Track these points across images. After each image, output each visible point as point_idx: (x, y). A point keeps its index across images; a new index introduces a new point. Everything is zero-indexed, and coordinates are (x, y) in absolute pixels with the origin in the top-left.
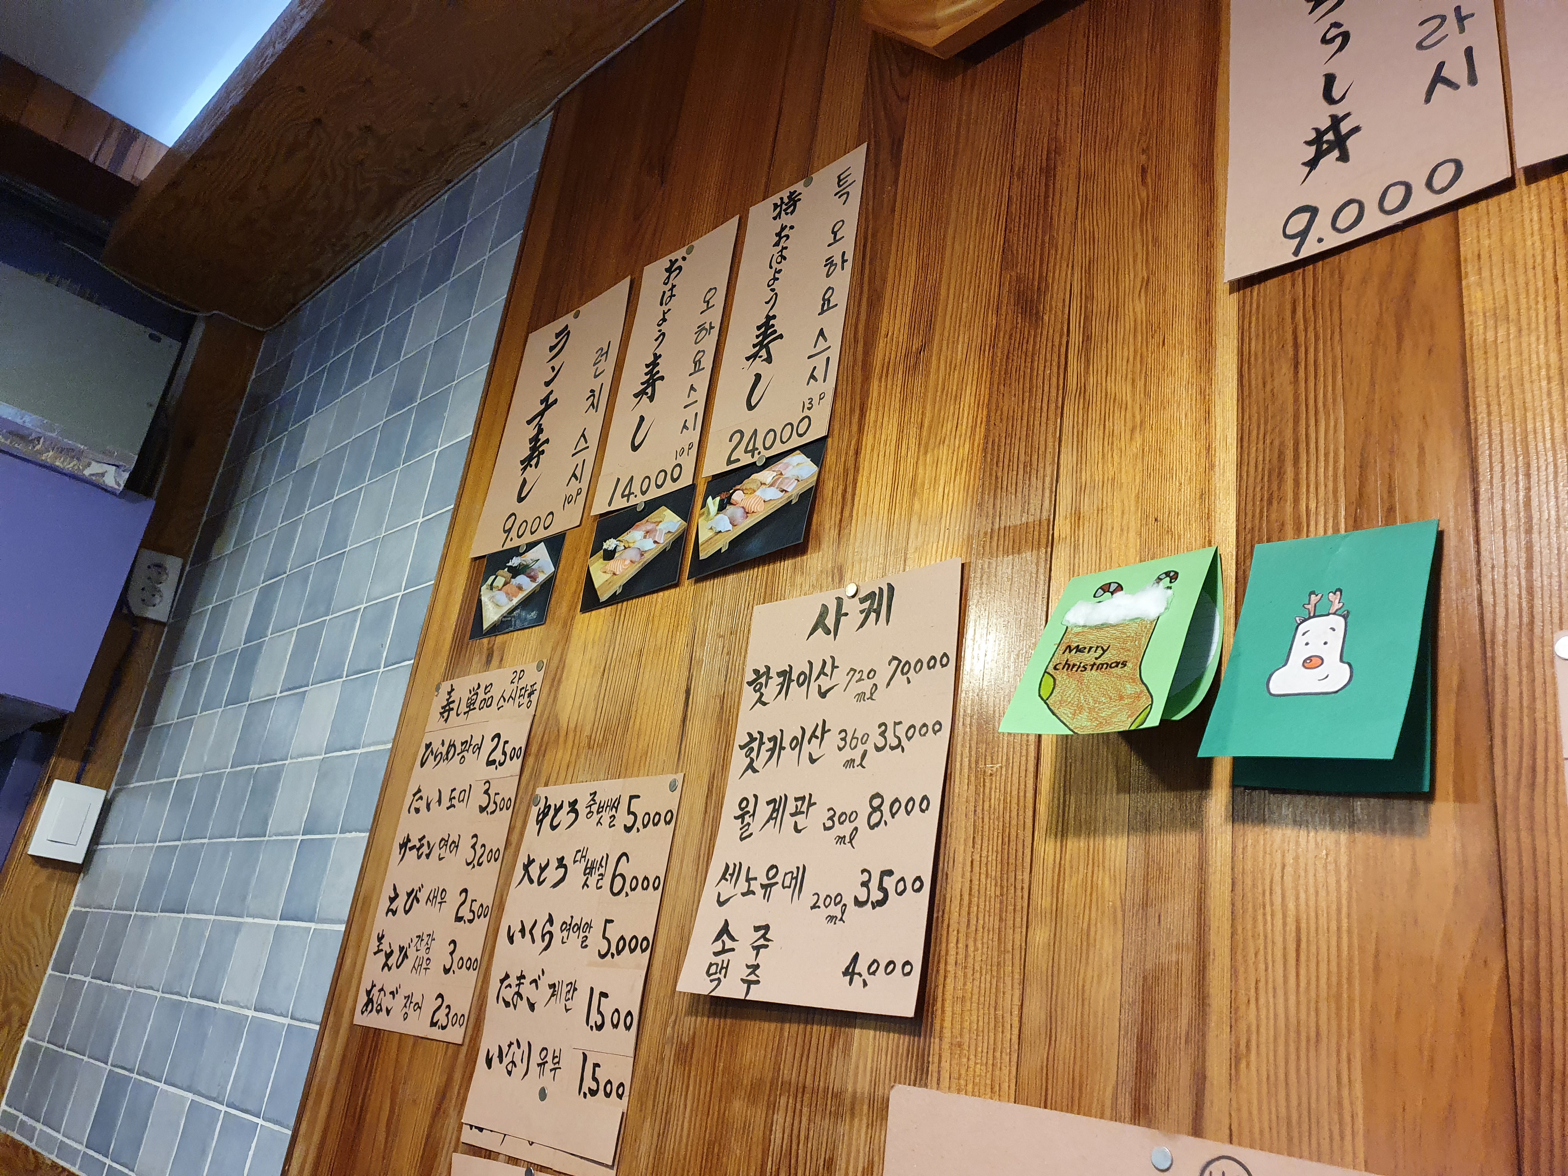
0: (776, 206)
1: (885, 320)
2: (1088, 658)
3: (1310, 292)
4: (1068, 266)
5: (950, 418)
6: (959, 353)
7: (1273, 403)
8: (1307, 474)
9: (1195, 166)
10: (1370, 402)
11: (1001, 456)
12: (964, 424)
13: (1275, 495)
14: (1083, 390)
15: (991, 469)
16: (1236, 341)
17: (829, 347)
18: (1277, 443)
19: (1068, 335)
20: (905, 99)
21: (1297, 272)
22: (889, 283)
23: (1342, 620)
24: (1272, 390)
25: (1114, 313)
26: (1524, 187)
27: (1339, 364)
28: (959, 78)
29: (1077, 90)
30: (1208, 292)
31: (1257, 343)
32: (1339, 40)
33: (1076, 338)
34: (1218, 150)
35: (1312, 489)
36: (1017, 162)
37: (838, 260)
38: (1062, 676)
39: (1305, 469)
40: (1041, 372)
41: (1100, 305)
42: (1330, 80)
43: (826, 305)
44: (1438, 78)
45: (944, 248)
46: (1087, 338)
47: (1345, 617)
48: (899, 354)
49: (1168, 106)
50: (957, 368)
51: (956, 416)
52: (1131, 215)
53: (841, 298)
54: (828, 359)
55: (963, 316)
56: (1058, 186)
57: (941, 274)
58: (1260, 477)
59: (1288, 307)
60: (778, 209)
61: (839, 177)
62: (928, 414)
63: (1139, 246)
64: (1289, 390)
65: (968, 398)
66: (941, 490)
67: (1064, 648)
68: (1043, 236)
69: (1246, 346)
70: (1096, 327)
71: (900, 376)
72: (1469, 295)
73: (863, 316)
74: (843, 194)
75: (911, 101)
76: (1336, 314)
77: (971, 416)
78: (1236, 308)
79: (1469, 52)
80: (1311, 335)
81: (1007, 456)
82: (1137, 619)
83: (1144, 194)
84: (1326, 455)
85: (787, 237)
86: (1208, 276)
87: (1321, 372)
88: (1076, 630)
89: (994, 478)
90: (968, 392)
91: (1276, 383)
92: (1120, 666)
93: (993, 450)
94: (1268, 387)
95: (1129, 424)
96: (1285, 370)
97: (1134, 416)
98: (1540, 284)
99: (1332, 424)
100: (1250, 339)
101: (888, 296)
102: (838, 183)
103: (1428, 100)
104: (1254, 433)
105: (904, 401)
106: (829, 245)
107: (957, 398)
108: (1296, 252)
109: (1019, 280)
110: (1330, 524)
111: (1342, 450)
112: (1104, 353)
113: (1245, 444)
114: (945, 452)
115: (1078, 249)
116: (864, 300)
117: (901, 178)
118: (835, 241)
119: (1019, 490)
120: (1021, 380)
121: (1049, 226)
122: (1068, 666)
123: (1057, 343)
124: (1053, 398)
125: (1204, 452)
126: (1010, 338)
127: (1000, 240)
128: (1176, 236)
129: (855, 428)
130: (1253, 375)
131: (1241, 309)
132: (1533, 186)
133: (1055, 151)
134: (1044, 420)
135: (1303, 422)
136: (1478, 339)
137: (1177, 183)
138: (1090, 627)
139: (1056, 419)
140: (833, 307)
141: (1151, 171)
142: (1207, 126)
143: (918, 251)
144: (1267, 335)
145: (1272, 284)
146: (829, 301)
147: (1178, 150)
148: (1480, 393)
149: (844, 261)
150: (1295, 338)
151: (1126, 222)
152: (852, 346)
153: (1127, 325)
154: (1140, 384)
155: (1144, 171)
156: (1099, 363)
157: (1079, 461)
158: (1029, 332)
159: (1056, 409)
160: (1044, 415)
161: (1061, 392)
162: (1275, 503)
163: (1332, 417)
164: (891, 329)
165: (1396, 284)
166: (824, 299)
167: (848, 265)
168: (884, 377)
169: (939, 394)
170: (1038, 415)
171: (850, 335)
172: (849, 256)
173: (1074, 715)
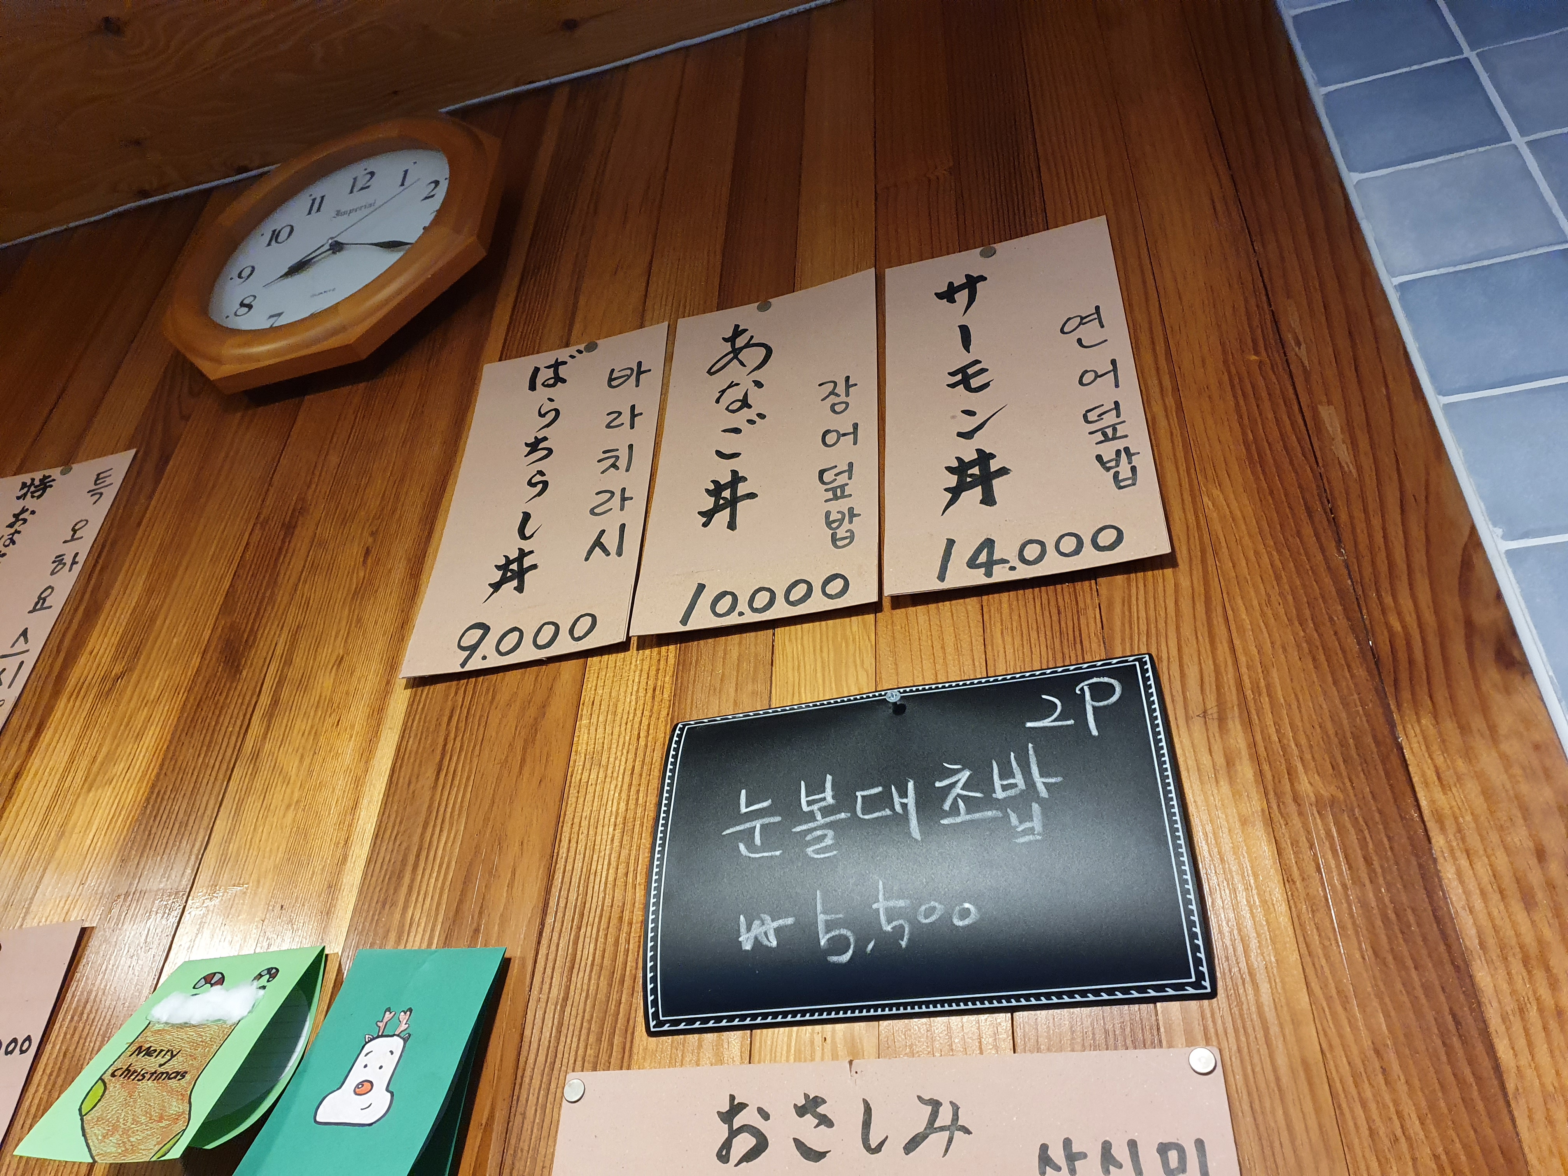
0: (24, 485)
1: (95, 634)
2: (151, 1064)
3: (467, 703)
4: (278, 625)
5: (125, 758)
6: (155, 689)
7: (412, 804)
8: (421, 882)
9: (409, 560)
10: (486, 820)
11: (161, 812)
12: (137, 767)
13: (389, 899)
14: (256, 756)
15: (147, 823)
16: (397, 737)
17: (27, 651)
18: (404, 845)
19: (259, 695)
20: (186, 418)
21: (462, 681)
22: (112, 598)
23: (402, 1042)
24: (414, 792)
25: (304, 684)
26: (635, 652)
27: (472, 778)
28: (239, 415)
29: (334, 459)
30: (388, 683)
31: (414, 743)
32: (540, 486)
33: (265, 700)
34: (431, 550)
35: (421, 899)
36: (264, 511)
37: (68, 560)
38: (116, 1087)
39: (420, 877)
40: (223, 729)
41: (293, 673)
42: (527, 517)
43: (40, 603)
44: (598, 543)
45: (174, 577)
46: (275, 702)
47: (405, 1041)
48: (96, 676)
49: (402, 499)
50: (148, 705)
51: (131, 757)
52: (345, 593)
53: (57, 601)
54: (22, 663)
55: (170, 652)
56: (292, 545)
57: (164, 601)
58: (381, 879)
59: (447, 713)
60: (26, 489)
61: (98, 475)
62: (104, 750)
63: (344, 623)
64: (427, 795)
65: (150, 739)
66: (91, 837)
67: (135, 1048)
68: (266, 590)
69: (404, 743)
70: (285, 694)
71: (90, 700)
72: (579, 736)
73: (75, 625)
74: (96, 493)
75: (190, 421)
76: (482, 729)
77: (146, 760)
78: (406, 704)
79: (623, 527)
80: (458, 744)
81: (167, 812)
82: (219, 1020)
83: (362, 574)
84: (440, 866)
85: (25, 521)
86: (392, 667)
87: (456, 782)
88: (158, 1027)
89: (147, 833)
90: (151, 733)
91: (419, 785)
92: (179, 1077)
93: (156, 801)
94: (412, 787)
95: (286, 801)
96: (430, 772)
97: (292, 792)
98: (627, 738)
99: (452, 835)
100: (409, 737)
101: (106, 611)
102: (96, 481)
103: (587, 559)
104: (388, 832)
105: (86, 727)
106: (65, 542)
107: (139, 736)
108: (463, 665)
109: (232, 627)
110: (427, 938)
111: (453, 863)
112: (285, 721)
113: (378, 842)
114: (108, 794)
115: (293, 609)
116: (82, 608)
117: (157, 495)
118: (73, 539)
119: (168, 851)
120: (204, 731)
121: (274, 583)
122: (128, 1072)
123: (246, 702)
124: (227, 758)
125: (342, 842)
126: (206, 686)
127: (226, 584)
128: (376, 623)
129: (25, 746)
130: (402, 774)
131: (411, 705)
132: (641, 652)
133: (300, 510)
134: (212, 779)
135: (430, 829)
136: (576, 778)
137: (390, 571)
138: (173, 1025)
139: (223, 781)
140: (46, 608)
141: (374, 553)
142: (428, 527)
143: (149, 573)
144: (424, 736)
145: (441, 687)
146: (44, 600)
147: (399, 542)
148: (566, 829)
149: (74, 562)
150: (445, 745)
151: (339, 596)
152: (52, 656)
153: (312, 700)
154: (307, 761)
155: (368, 552)
156: (277, 731)
157: (232, 832)
158: (225, 684)
159: (227, 770)
160: (214, 774)
161: (235, 753)
162: (387, 907)
163: (454, 828)
164: (98, 647)
165: (532, 712)
166: (40, 598)
167: (77, 568)
168: (74, 696)
169: (122, 727)
170: (208, 772)
171: (54, 642)
172: (81, 559)
173: (104, 1137)
